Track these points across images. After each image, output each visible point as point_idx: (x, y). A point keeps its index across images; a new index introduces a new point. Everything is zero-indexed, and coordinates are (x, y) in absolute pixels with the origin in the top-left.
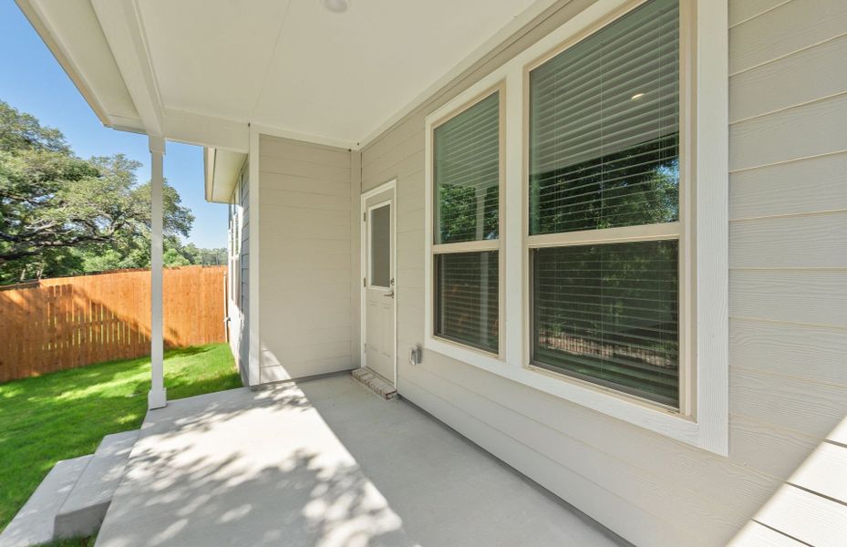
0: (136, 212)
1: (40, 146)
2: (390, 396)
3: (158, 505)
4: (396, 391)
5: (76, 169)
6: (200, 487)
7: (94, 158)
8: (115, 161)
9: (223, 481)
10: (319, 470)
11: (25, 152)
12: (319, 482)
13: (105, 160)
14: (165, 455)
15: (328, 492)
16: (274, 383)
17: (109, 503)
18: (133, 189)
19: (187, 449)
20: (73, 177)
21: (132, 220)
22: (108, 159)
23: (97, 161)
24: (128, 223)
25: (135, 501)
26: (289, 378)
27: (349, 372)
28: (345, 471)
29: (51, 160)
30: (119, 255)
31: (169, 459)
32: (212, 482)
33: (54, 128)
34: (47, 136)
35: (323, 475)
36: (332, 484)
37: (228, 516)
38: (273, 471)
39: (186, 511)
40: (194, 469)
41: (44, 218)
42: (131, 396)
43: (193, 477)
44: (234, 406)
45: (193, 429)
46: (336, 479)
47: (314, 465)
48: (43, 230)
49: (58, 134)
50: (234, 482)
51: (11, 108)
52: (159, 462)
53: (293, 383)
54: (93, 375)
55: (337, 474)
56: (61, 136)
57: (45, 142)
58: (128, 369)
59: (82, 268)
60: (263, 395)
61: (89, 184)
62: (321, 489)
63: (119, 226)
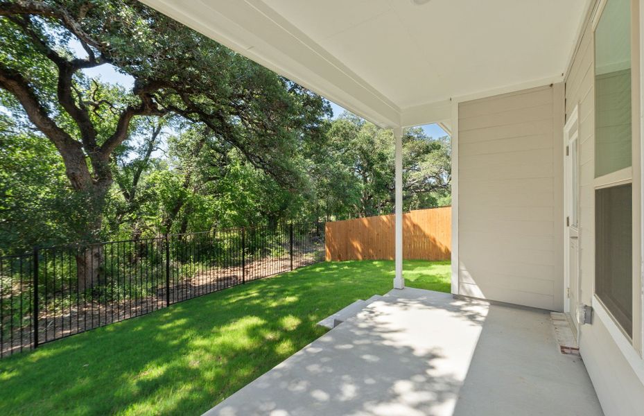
2: (566, 351)
3: (353, 333)
4: (578, 349)
5: (430, 147)
6: (372, 336)
7: (440, 138)
9: (384, 339)
10: (432, 368)
12: (424, 373)
14: (376, 313)
15: (423, 383)
16: (472, 298)
17: (341, 322)
19: (388, 314)
25: (348, 326)
26: (484, 298)
27: (547, 312)
28: (448, 380)
31: (376, 316)
32: (379, 336)
35: (431, 372)
36: (431, 380)
37: (367, 357)
38: (410, 350)
39: (357, 342)
40: (380, 326)
42: (412, 280)
43: (375, 330)
44: (432, 303)
45: (401, 306)
46: (435, 379)
47: (434, 362)
50: (386, 343)
52: (372, 315)
53: (488, 304)
54: (409, 265)
55: (441, 378)
58: (424, 266)
59: (437, 204)
60: (458, 303)
62: (420, 379)
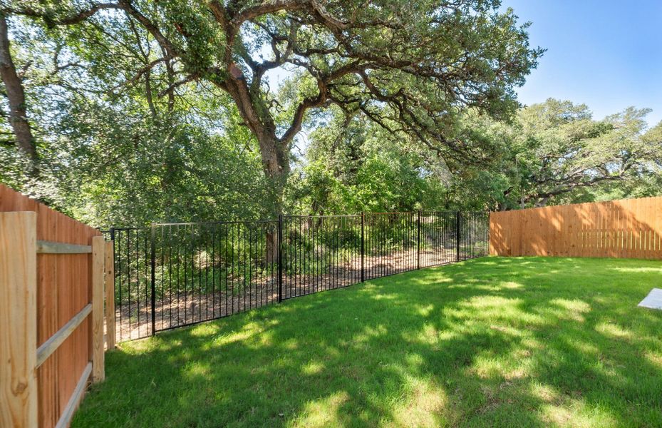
0: (646, 152)
1: (573, 119)
5: (596, 129)
8: (625, 114)
11: (565, 126)
13: (617, 116)
18: (643, 133)
20: (594, 134)
21: (642, 160)
22: (619, 114)
23: (609, 119)
24: (637, 163)
29: (579, 127)
30: (623, 193)
33: (581, 104)
34: (577, 111)
41: (577, 166)
48: (576, 174)
49: (584, 107)
51: (557, 100)
56: (587, 108)
57: (575, 116)
61: (609, 135)
63: (629, 166)
